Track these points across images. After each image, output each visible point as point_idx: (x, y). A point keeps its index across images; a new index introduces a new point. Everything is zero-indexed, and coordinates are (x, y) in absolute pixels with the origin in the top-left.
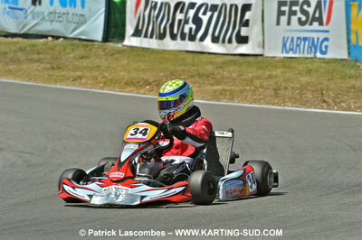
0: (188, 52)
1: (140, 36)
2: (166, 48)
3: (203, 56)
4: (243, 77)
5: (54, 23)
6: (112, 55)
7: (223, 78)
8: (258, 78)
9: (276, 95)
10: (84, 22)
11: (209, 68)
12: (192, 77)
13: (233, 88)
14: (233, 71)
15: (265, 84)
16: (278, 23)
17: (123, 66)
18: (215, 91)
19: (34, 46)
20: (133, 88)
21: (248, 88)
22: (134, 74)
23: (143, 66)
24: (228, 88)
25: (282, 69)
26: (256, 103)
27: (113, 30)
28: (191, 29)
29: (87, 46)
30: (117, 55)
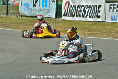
0: (82, 21)
1: (66, 16)
2: (75, 20)
3: (86, 22)
4: (98, 29)
5: (40, 12)
6: (58, 22)
7: (91, 29)
8: (103, 29)
9: (108, 35)
10: (50, 12)
11: (88, 26)
12: (82, 29)
13: (94, 32)
14: (95, 27)
15: (105, 31)
16: (110, 11)
17: (61, 26)
18: (88, 34)
19: (33, 20)
20: (63, 33)
21: (99, 32)
22: (63, 29)
23: (67, 26)
24: (92, 32)
25: (110, 26)
26: (101, 37)
27: (59, 14)
28: (83, 14)
29: (50, 20)
30: (59, 23)
